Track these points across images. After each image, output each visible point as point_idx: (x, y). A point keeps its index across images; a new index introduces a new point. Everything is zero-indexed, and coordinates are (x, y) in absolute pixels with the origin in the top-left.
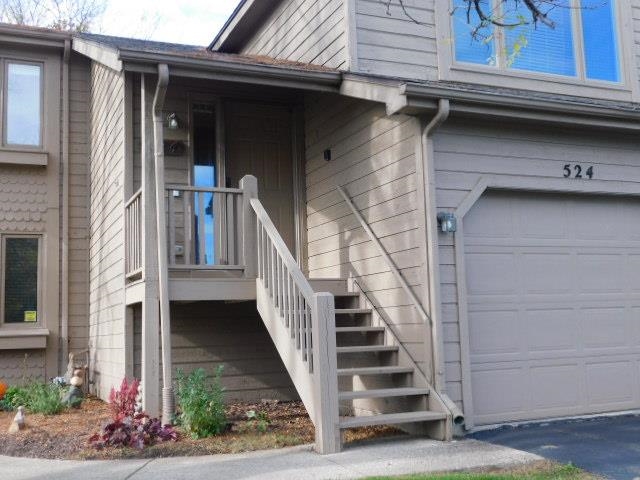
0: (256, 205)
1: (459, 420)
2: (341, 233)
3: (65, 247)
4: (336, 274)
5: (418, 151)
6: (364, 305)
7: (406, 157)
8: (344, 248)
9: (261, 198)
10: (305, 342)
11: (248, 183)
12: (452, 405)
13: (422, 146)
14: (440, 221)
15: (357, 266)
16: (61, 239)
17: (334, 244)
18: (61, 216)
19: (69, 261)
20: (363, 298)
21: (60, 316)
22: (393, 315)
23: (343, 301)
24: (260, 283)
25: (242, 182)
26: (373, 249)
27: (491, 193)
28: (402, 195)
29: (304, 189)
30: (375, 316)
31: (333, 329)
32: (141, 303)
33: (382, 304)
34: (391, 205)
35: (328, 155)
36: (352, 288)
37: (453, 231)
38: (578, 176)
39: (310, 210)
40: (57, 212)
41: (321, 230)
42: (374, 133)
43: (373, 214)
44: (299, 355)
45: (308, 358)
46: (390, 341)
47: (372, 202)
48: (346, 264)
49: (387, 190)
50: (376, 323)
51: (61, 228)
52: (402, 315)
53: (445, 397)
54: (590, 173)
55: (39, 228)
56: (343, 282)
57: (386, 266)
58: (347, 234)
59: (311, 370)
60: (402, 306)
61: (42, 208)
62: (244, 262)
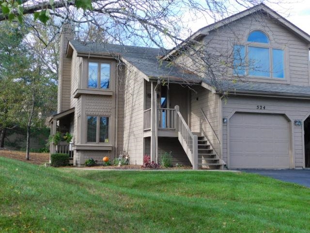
0: (179, 113)
1: (225, 165)
2: (200, 120)
3: (117, 120)
4: (198, 131)
5: (219, 102)
6: (205, 139)
7: (216, 103)
8: (201, 125)
9: (180, 112)
10: (191, 147)
11: (177, 107)
12: (224, 162)
13: (220, 101)
14: (223, 120)
15: (204, 129)
16: (115, 118)
17: (198, 123)
18: (116, 111)
19: (118, 124)
20: (205, 137)
21: (115, 141)
22: (212, 142)
23: (200, 138)
24: (179, 133)
25: (175, 107)
26: (208, 125)
27: (237, 113)
28: (215, 113)
29: (191, 108)
30: (208, 142)
31: (197, 145)
32: (150, 137)
33: (210, 139)
34: (213, 115)
35: (197, 99)
36: (202, 135)
37: (226, 122)
38: (261, 109)
39: (192, 113)
40: (114, 109)
41: (195, 119)
42: (209, 96)
43: (208, 116)
44: (189, 150)
45: (191, 151)
46: (211, 148)
47: (208, 113)
48: (201, 129)
49: (212, 111)
50: (208, 144)
51: (115, 114)
52: (214, 142)
53: (223, 161)
54: (264, 108)
55: (109, 114)
56: (200, 133)
57: (211, 130)
58: (202, 121)
59: (192, 153)
60: (214, 140)
61: (110, 108)
62: (175, 127)
